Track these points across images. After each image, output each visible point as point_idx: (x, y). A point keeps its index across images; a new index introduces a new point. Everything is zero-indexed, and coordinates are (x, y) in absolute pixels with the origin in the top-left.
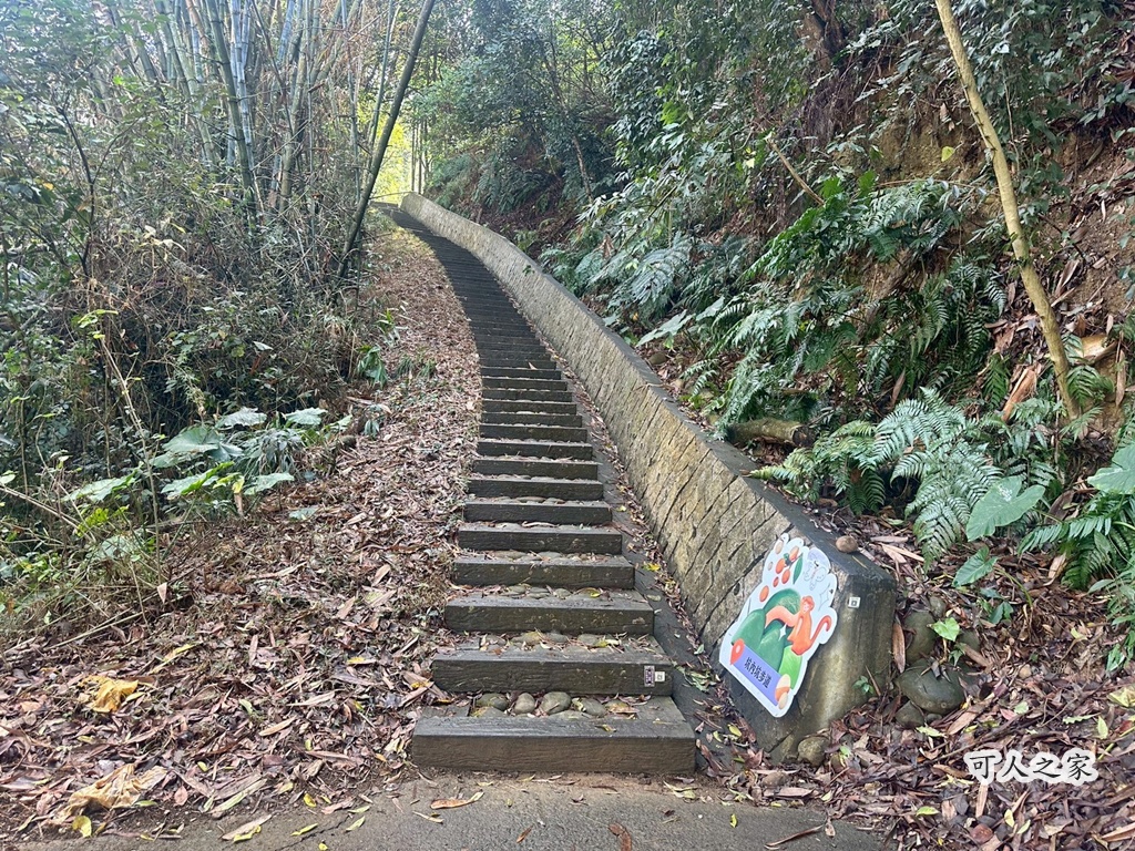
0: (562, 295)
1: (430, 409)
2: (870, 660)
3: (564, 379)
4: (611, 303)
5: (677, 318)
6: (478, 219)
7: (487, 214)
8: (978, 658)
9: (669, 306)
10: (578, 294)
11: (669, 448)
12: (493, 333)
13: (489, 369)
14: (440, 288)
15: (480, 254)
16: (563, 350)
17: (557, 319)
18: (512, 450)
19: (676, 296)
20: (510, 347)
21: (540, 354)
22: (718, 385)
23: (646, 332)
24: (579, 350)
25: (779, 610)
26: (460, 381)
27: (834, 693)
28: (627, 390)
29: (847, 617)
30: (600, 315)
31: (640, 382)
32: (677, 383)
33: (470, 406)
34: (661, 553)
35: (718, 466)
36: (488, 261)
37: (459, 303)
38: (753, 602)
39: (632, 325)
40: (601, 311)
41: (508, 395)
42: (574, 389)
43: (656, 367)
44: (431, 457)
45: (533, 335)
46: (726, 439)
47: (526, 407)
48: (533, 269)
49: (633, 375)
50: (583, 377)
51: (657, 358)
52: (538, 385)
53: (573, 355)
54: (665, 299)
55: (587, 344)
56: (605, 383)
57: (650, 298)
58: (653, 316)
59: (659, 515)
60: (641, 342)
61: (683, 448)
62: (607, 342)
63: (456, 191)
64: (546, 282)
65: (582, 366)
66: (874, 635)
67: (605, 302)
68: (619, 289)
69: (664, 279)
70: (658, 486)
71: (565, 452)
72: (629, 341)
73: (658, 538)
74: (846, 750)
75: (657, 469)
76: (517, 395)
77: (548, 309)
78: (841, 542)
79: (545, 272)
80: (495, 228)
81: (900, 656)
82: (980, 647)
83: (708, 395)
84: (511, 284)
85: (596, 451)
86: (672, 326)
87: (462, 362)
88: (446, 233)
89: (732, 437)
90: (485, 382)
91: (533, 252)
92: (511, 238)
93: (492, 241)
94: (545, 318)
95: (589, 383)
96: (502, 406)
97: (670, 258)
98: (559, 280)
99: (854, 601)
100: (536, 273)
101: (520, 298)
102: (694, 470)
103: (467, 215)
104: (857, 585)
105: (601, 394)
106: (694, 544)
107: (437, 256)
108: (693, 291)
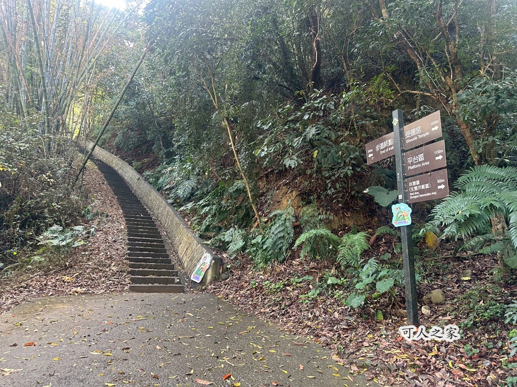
0: (152, 190)
1: (109, 228)
2: (216, 272)
3: (153, 220)
4: (170, 195)
5: (191, 203)
6: (114, 153)
7: (119, 151)
8: (233, 271)
9: (190, 198)
10: (158, 190)
11: (185, 239)
12: (126, 202)
13: (126, 215)
14: (103, 183)
15: (116, 169)
16: (152, 210)
17: (150, 198)
18: (139, 240)
19: (192, 194)
20: (133, 208)
21: (144, 211)
22: (200, 223)
23: (182, 206)
24: (158, 210)
25: (202, 266)
26: (117, 219)
27: (209, 278)
28: (174, 224)
29: (212, 264)
30: (167, 199)
31: (179, 222)
32: (189, 223)
33: (122, 227)
34: (181, 264)
35: (195, 242)
36: (120, 172)
37: (111, 190)
38: (198, 266)
39: (177, 203)
40: (167, 197)
41: (135, 224)
42: (157, 223)
43: (184, 217)
44: (115, 241)
45: (141, 204)
46: (199, 237)
47: (141, 228)
48: (141, 179)
49: (176, 219)
50: (159, 219)
51: (184, 215)
52: (145, 222)
53: (156, 211)
54: (189, 195)
55: (162, 208)
56: (167, 221)
57: (184, 196)
58: (184, 200)
59: (181, 256)
60: (180, 210)
61: (188, 239)
62: (168, 208)
63: (105, 140)
64: (146, 185)
65: (159, 216)
66: (217, 267)
67: (168, 194)
68: (173, 191)
69: (189, 190)
70: (181, 250)
71: (155, 241)
72: (176, 209)
73: (180, 262)
74: (210, 287)
75: (182, 245)
76: (138, 225)
77: (146, 195)
78: (214, 253)
79: (145, 180)
80: (123, 158)
81: (221, 271)
82: (234, 270)
83: (197, 226)
84: (131, 182)
85: (164, 242)
86: (190, 205)
87: (117, 212)
88: (101, 158)
89: (201, 236)
90: (126, 220)
91: (140, 171)
92: (130, 164)
93: (122, 164)
94: (145, 198)
95: (162, 221)
96: (133, 228)
97: (190, 184)
98: (151, 183)
99: (213, 261)
100: (142, 181)
101: (134, 189)
102: (190, 244)
103: (109, 151)
104: (214, 259)
105: (166, 225)
106: (188, 260)
107: (99, 169)
108: (197, 195)
